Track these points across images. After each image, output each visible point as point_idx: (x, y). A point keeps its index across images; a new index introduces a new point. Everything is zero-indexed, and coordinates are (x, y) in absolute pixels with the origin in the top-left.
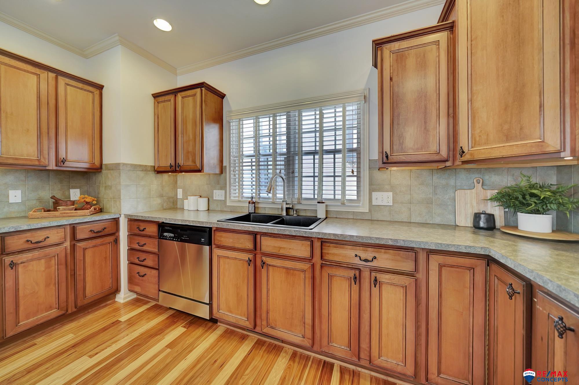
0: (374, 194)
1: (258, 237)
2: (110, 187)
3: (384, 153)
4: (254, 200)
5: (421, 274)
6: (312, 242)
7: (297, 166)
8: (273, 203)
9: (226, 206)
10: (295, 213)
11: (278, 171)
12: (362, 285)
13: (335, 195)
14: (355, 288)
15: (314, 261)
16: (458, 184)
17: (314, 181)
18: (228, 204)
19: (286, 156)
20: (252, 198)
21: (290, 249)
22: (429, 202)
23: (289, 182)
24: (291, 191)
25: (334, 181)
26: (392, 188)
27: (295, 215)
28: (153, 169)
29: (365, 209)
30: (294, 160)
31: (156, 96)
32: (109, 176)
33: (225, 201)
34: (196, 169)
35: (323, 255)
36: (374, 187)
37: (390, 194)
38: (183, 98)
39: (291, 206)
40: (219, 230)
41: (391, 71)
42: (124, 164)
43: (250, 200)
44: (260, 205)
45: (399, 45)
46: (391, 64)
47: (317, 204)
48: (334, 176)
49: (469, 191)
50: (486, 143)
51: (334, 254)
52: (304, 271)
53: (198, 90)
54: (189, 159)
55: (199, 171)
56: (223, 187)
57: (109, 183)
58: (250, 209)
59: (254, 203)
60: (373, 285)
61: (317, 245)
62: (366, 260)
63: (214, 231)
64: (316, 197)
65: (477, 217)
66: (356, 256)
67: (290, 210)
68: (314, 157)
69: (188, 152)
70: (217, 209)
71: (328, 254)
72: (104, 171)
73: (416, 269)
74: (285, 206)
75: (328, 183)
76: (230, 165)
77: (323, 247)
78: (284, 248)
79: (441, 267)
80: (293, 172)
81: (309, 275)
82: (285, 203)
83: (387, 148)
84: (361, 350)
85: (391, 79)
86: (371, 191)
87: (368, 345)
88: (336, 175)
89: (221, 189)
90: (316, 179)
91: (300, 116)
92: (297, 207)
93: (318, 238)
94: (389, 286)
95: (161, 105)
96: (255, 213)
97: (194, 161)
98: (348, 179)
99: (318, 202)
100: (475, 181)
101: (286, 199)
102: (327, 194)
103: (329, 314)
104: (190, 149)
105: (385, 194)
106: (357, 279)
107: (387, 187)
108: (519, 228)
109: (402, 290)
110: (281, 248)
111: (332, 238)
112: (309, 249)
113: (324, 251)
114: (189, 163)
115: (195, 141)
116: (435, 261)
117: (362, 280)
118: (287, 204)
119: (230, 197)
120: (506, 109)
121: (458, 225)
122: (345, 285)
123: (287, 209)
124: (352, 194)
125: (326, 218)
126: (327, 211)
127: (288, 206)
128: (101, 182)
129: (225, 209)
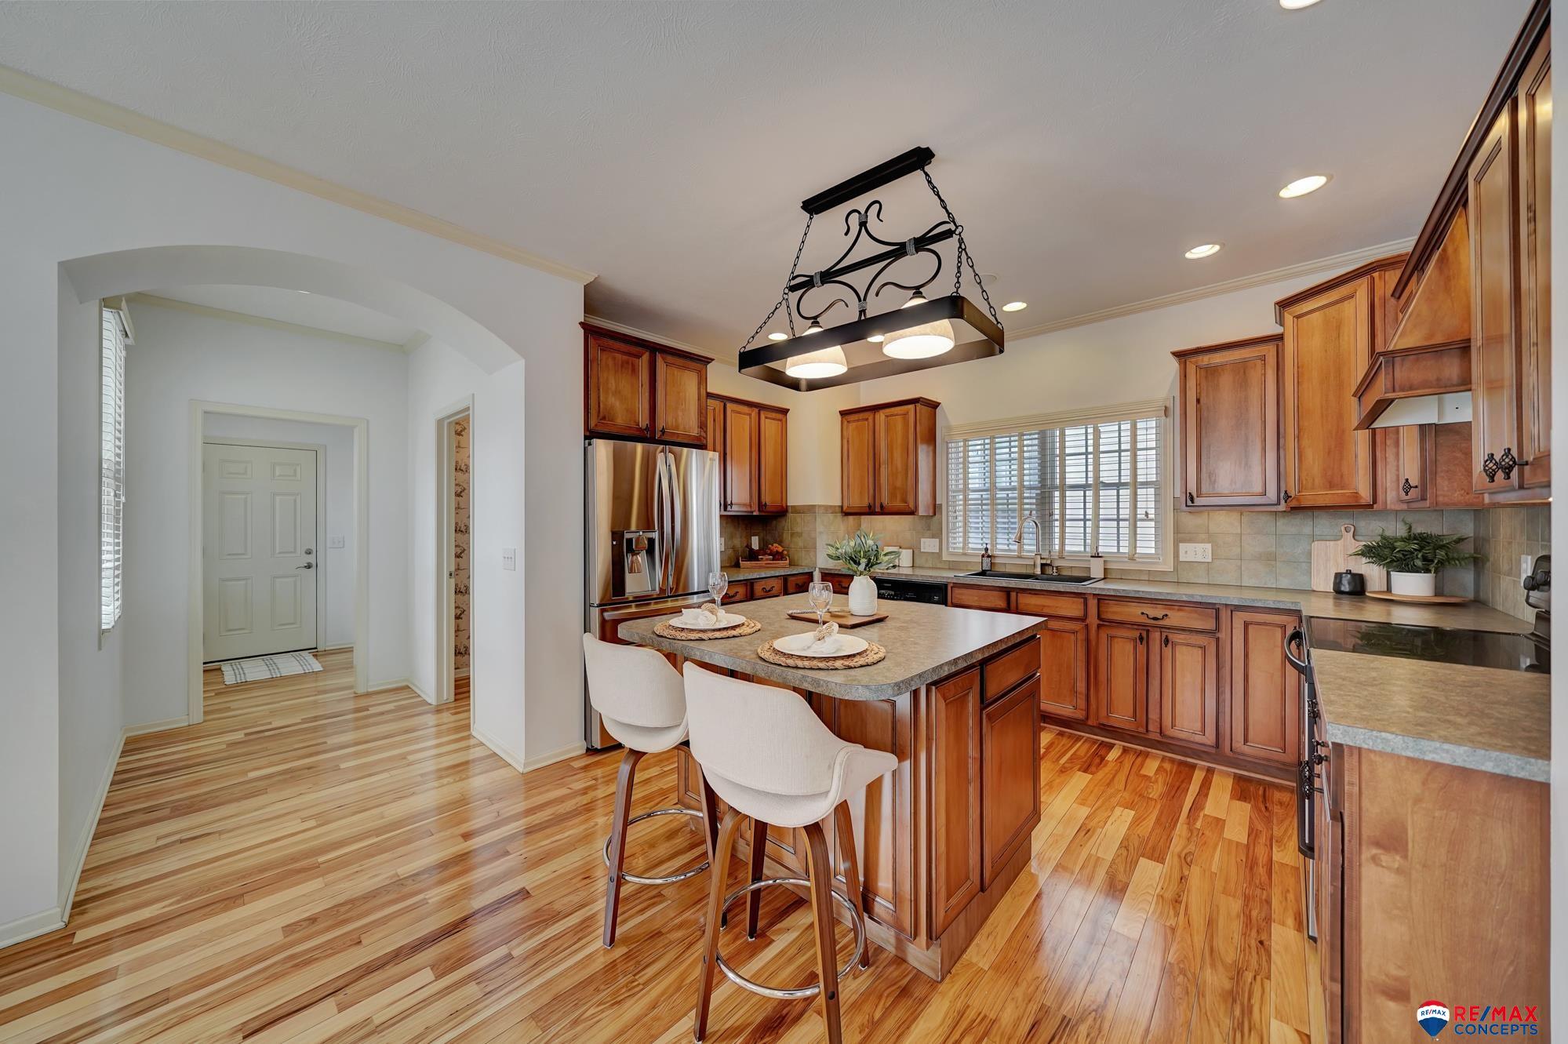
0: (1182, 546)
1: (1013, 594)
2: (800, 535)
3: (1188, 495)
4: (989, 552)
5: (1224, 634)
6: (1086, 600)
7: (1057, 506)
8: (1020, 557)
9: (941, 561)
10: (1055, 571)
11: (1027, 513)
12: (1150, 647)
13: (1118, 547)
14: (1142, 648)
15: (1088, 621)
16: (1317, 531)
17: (1085, 527)
18: (945, 557)
19: (1039, 492)
20: (987, 549)
21: (1057, 607)
22: (1270, 558)
23: (1044, 528)
24: (1047, 541)
25: (1118, 528)
26: (1210, 538)
27: (1055, 574)
28: (839, 510)
29: (1169, 567)
30: (1051, 497)
31: (843, 413)
32: (799, 520)
33: (939, 555)
34: (907, 510)
35: (1101, 613)
36: (1181, 536)
37: (1209, 546)
38: (887, 416)
39: (1049, 562)
40: (956, 585)
41: (1198, 391)
42: (820, 506)
43: (984, 552)
44: (997, 561)
45: (1209, 359)
46: (1198, 382)
47: (1089, 561)
48: (1118, 520)
49: (1332, 543)
50: (1313, 488)
51: (1115, 613)
52: (1074, 632)
53: (911, 407)
54: (896, 497)
55: (912, 513)
56: (937, 534)
57: (799, 530)
58: (984, 565)
59: (989, 556)
60: (1163, 645)
61: (1093, 603)
62: (1155, 619)
63: (952, 587)
64: (1087, 550)
65: (1338, 577)
66: (1143, 613)
67: (1047, 568)
68: (1085, 493)
69: (895, 488)
70: (927, 565)
71: (1107, 612)
72: (790, 515)
73: (1218, 629)
74: (1039, 562)
75: (1107, 529)
76: (948, 503)
77: (1101, 605)
78: (1048, 606)
79: (1246, 625)
80: (1051, 514)
81: (1081, 636)
82: (1039, 557)
83: (1192, 488)
84: (1150, 722)
85: (1198, 401)
86: (1177, 542)
87: (1159, 716)
88: (1121, 517)
89: (933, 537)
90: (1089, 524)
91: (1063, 435)
92: (1056, 564)
93: (1094, 594)
94: (1184, 647)
95: (853, 426)
96: (991, 570)
97: (905, 501)
98: (1139, 524)
99: (1092, 557)
100: (1343, 529)
101: (1040, 552)
102: (1107, 546)
103: (1109, 681)
104: (899, 484)
105: (1200, 547)
106: (1143, 639)
107: (1203, 536)
108: (1393, 592)
109: (1200, 652)
110: (1044, 606)
111: (1112, 593)
112: (1081, 607)
113: (1101, 609)
114: (898, 504)
115: (907, 474)
116: (1240, 618)
117: (1151, 643)
118: (1041, 558)
119: (948, 549)
120: (1329, 453)
121: (1315, 589)
122: (1130, 647)
123: (1043, 565)
124: (1147, 546)
125: (1104, 578)
126: (1105, 570)
127: (1044, 562)
128: (786, 527)
129: (939, 565)
